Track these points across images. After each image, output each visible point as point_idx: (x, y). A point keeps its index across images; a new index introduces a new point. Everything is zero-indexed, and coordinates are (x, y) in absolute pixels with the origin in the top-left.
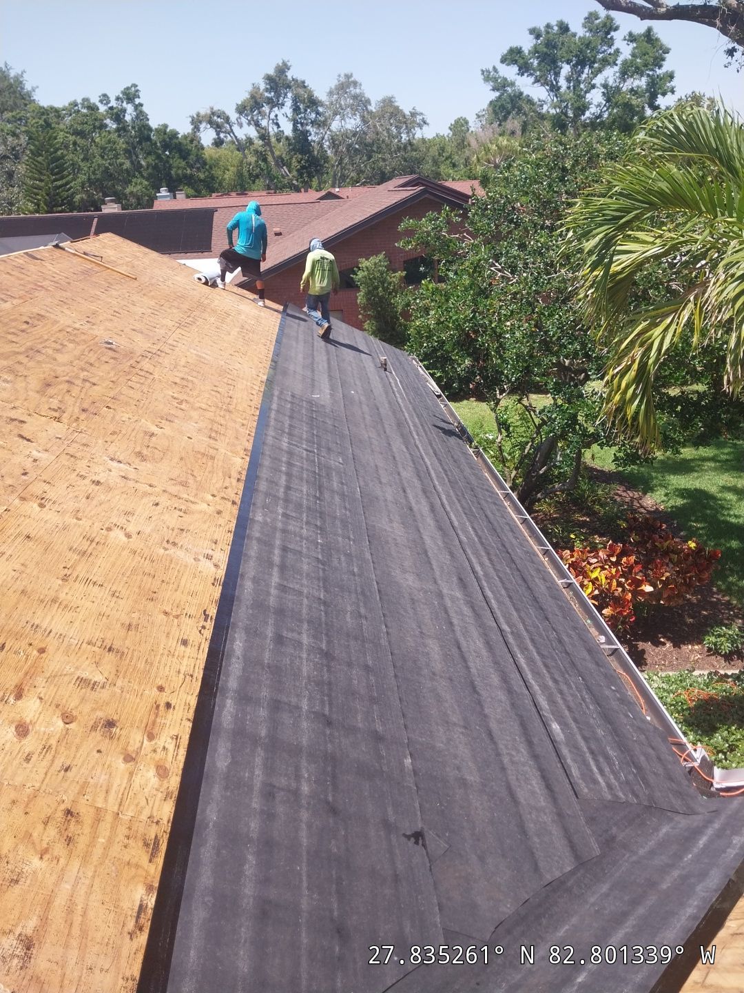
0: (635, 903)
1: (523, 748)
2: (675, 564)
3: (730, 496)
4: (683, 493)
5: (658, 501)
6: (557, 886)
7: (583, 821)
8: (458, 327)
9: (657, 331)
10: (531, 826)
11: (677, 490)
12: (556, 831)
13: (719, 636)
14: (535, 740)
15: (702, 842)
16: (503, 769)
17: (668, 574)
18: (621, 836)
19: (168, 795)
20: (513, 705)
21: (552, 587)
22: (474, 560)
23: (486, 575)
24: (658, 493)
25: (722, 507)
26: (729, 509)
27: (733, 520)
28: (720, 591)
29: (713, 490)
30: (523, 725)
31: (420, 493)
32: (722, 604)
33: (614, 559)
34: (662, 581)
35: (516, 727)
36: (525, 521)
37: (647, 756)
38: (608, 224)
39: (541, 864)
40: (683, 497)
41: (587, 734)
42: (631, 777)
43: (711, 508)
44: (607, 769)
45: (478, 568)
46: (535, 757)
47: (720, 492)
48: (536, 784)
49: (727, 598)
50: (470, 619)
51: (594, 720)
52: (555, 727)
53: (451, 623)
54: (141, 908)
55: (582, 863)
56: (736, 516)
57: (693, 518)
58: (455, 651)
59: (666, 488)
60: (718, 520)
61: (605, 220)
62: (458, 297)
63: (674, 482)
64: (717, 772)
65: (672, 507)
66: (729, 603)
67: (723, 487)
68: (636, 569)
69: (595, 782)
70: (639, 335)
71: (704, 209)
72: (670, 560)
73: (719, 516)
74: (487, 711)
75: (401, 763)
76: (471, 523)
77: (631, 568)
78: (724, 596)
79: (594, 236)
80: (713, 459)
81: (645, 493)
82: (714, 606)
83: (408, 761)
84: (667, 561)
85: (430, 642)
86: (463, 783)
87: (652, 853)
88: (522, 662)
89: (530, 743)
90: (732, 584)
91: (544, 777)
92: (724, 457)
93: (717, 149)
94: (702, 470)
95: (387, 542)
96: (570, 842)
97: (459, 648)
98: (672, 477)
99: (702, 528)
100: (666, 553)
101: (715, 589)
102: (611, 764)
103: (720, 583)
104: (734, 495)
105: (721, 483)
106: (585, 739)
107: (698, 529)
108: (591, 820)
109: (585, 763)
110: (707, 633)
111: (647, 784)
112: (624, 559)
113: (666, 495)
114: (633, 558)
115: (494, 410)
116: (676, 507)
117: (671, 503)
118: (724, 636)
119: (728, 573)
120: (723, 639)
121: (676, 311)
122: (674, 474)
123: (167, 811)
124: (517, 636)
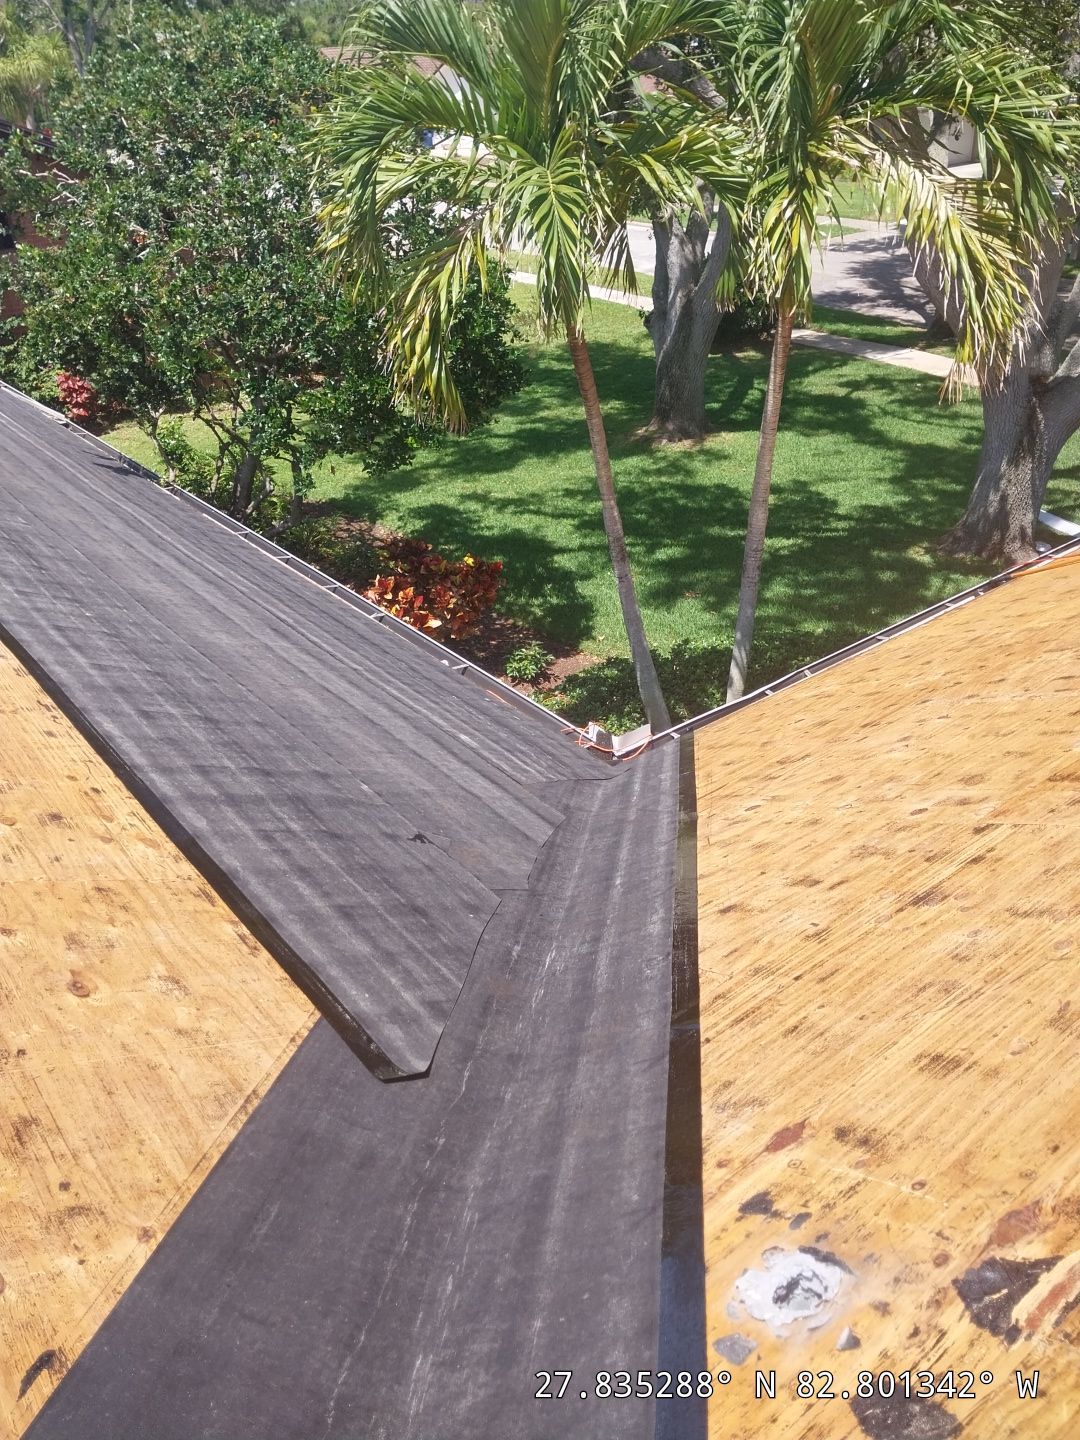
0: (619, 833)
1: (450, 758)
2: (460, 587)
3: (473, 506)
4: (419, 513)
5: (393, 529)
6: (550, 845)
7: (538, 800)
8: (108, 309)
9: (443, 277)
10: (501, 811)
11: (411, 510)
12: (520, 809)
13: (521, 660)
14: (456, 751)
15: (637, 787)
16: (447, 776)
17: (454, 600)
18: (572, 804)
19: (176, 860)
20: (415, 727)
21: (368, 623)
22: (274, 610)
23: (296, 621)
24: (388, 518)
25: (471, 521)
26: (478, 522)
27: (487, 533)
28: (500, 615)
29: (452, 502)
30: (437, 741)
31: (150, 545)
32: (509, 629)
33: (389, 596)
34: (449, 611)
35: (433, 745)
36: (287, 561)
37: (551, 745)
38: (365, 146)
39: (529, 834)
40: (421, 518)
41: (495, 738)
42: (550, 763)
43: (457, 524)
44: (528, 761)
45: (283, 617)
46: (466, 763)
47: (461, 503)
48: (481, 781)
49: (511, 621)
50: (318, 665)
51: (493, 727)
52: (463, 737)
53: (302, 672)
54: (242, 938)
55: (557, 828)
56: (488, 528)
57: (442, 540)
58: (326, 694)
59: (397, 510)
60: (470, 536)
61: (362, 141)
62: (93, 265)
63: (403, 501)
64: (615, 740)
65: (412, 532)
66: (514, 626)
67: (462, 496)
68: (418, 604)
69: (527, 772)
70: (422, 284)
71: (462, 125)
72: (452, 583)
73: (469, 531)
74: (398, 737)
75: (362, 791)
76: (236, 572)
77: (411, 603)
78: (506, 620)
79: (355, 162)
80: (435, 465)
81: (373, 522)
82: (500, 632)
83: (365, 787)
84: (449, 585)
85: (297, 691)
86: (426, 793)
87: (603, 808)
88: (394, 692)
89: (455, 755)
90: (510, 604)
91: (484, 776)
92: (448, 459)
93: (452, 46)
94: (430, 481)
95: (164, 605)
96: (539, 815)
97: (328, 690)
98: (398, 495)
99: (456, 550)
100: (446, 575)
101: (494, 615)
102: (529, 757)
103: (498, 606)
104: (477, 502)
105: (458, 492)
106: (496, 742)
107: (452, 551)
108: (543, 798)
109: (507, 759)
110: (508, 661)
111: (567, 766)
112: (401, 594)
113: (400, 519)
114: (410, 591)
115: (152, 434)
116: (416, 531)
117: (410, 528)
118: (526, 658)
119: (502, 593)
120: (526, 662)
121: (455, 252)
122: (400, 491)
123: (188, 868)
124: (370, 671)
